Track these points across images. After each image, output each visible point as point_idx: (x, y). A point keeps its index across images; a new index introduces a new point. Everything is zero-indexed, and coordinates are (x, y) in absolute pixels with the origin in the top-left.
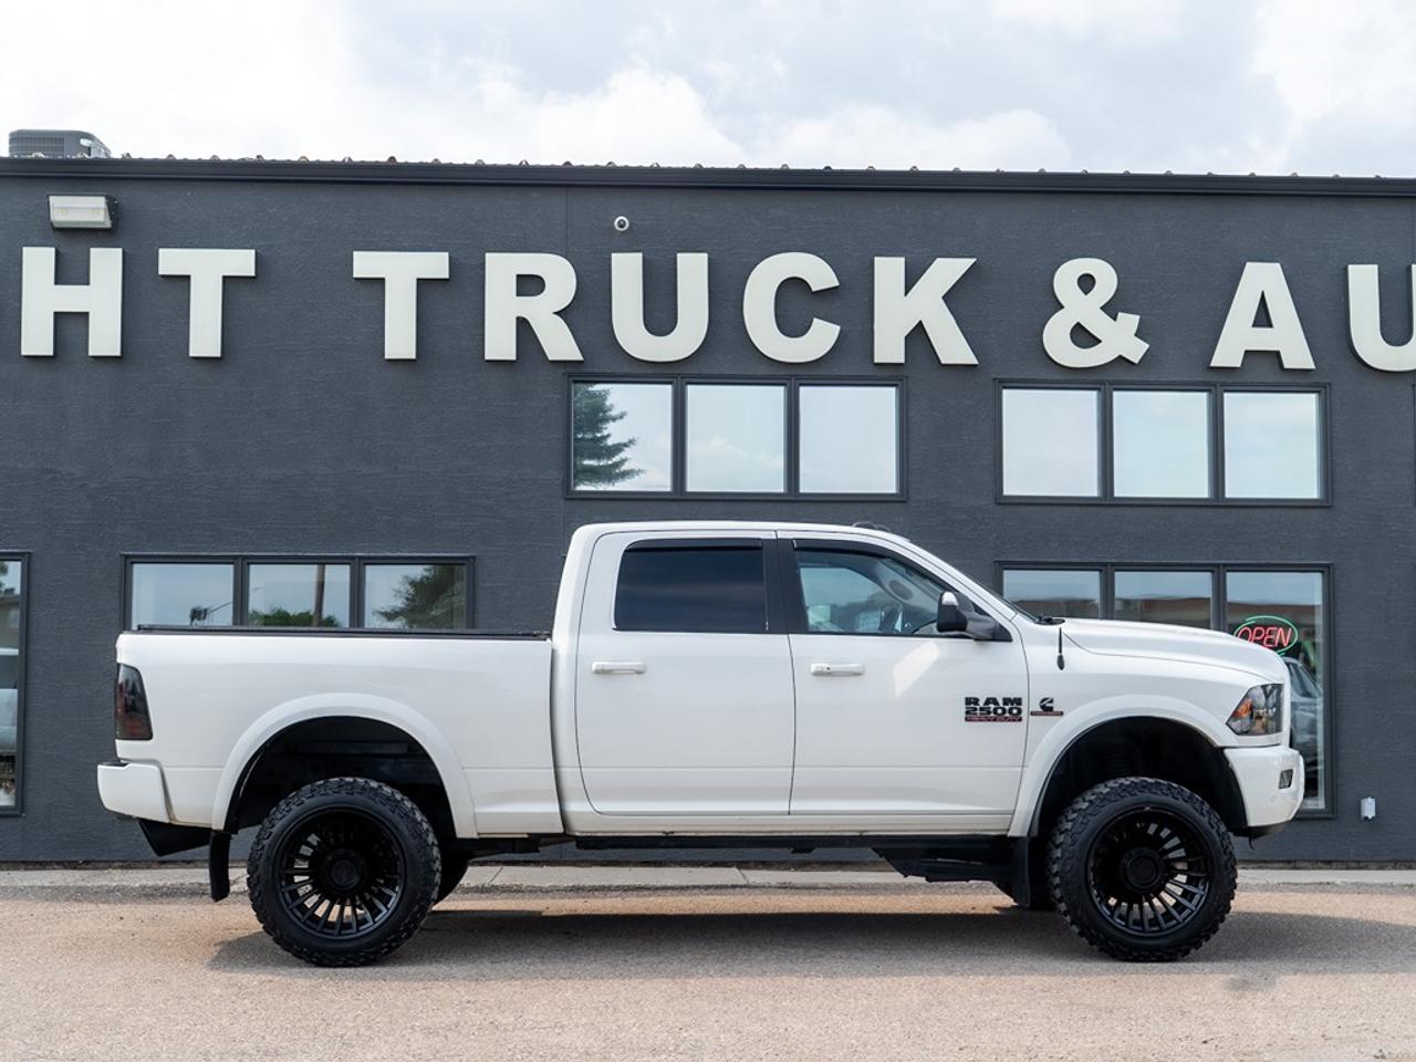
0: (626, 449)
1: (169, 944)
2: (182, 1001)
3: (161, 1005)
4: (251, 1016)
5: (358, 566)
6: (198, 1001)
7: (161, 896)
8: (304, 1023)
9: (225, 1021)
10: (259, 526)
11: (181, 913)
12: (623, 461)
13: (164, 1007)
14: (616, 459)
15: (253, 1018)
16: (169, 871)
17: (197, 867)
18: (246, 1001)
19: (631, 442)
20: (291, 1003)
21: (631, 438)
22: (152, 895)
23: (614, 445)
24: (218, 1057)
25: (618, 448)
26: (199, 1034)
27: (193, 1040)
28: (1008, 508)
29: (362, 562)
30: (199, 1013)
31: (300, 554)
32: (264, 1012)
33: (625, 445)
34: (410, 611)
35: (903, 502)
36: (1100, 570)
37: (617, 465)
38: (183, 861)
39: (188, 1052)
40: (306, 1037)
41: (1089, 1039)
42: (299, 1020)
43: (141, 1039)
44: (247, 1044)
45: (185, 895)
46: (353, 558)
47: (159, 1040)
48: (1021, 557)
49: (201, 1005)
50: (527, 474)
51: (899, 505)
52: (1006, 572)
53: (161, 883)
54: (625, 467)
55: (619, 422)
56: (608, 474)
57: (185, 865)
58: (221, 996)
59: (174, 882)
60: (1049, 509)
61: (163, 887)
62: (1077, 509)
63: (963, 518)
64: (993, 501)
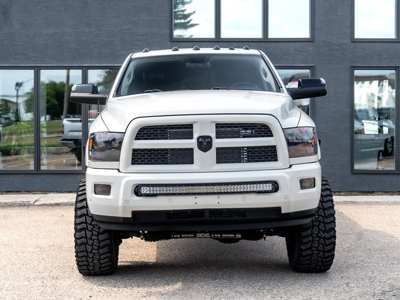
0: (192, 15)
1: (11, 228)
2: (17, 254)
3: (9, 256)
4: (46, 261)
5: (85, 70)
6: (24, 254)
7: (8, 206)
8: (68, 264)
9: (36, 264)
10: (44, 54)
11: (16, 214)
12: (190, 20)
13: (10, 257)
14: (188, 19)
15: (47, 262)
16: (10, 195)
17: (22, 194)
18: (44, 254)
19: (194, 12)
20: (62, 255)
21: (194, 11)
22: (4, 206)
23: (188, 14)
24: (33, 279)
25: (189, 15)
26: (25, 269)
27: (23, 272)
28: (357, 44)
29: (87, 68)
30: (25, 259)
31: (61, 65)
32: (51, 259)
33: (192, 14)
34: (105, 83)
35: (313, 41)
36: (396, 70)
37: (188, 22)
38: (16, 191)
39: (21, 277)
40: (68, 271)
41: (396, 273)
42: (66, 263)
43: (2, 271)
44: (45, 274)
45: (17, 206)
46: (83, 67)
47: (9, 272)
48: (362, 64)
49: (25, 255)
50: (154, 31)
51: (311, 43)
52: (355, 71)
53: (7, 201)
54: (191, 23)
55: (189, 4)
56: (185, 26)
57: (16, 193)
58: (34, 252)
59: (12, 201)
60: (374, 44)
61: (8, 203)
62: (386, 44)
63: (338, 48)
64: (351, 41)
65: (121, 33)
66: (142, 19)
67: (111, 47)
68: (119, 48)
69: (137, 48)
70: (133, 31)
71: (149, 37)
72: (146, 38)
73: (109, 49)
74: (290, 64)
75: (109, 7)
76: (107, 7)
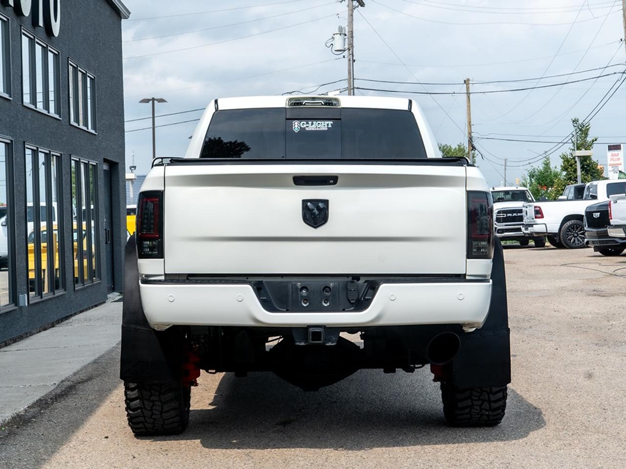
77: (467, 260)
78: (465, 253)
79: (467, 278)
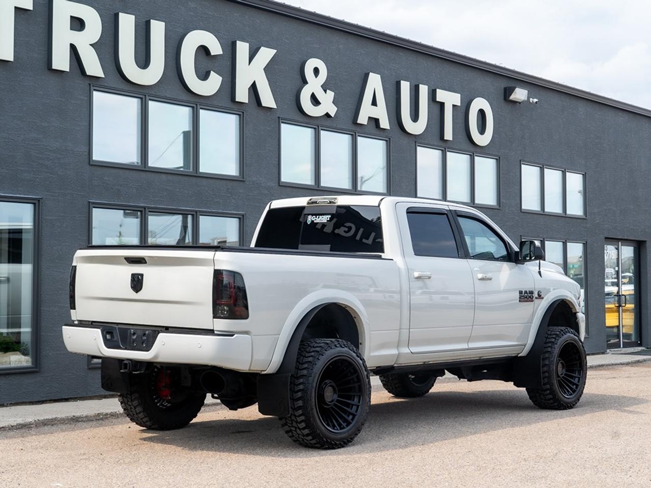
35: (243, 181)
50: (69, 146)
51: (241, 183)
63: (266, 192)
64: (278, 184)
65: (25, 145)
66: (54, 126)
67: (10, 165)
68: (22, 169)
69: (46, 170)
70: (42, 143)
71: (63, 155)
72: (59, 156)
73: (7, 168)
74: (221, 209)
75: (9, 100)
76: (6, 100)
77: (214, 319)
78: (211, 315)
79: (215, 332)
